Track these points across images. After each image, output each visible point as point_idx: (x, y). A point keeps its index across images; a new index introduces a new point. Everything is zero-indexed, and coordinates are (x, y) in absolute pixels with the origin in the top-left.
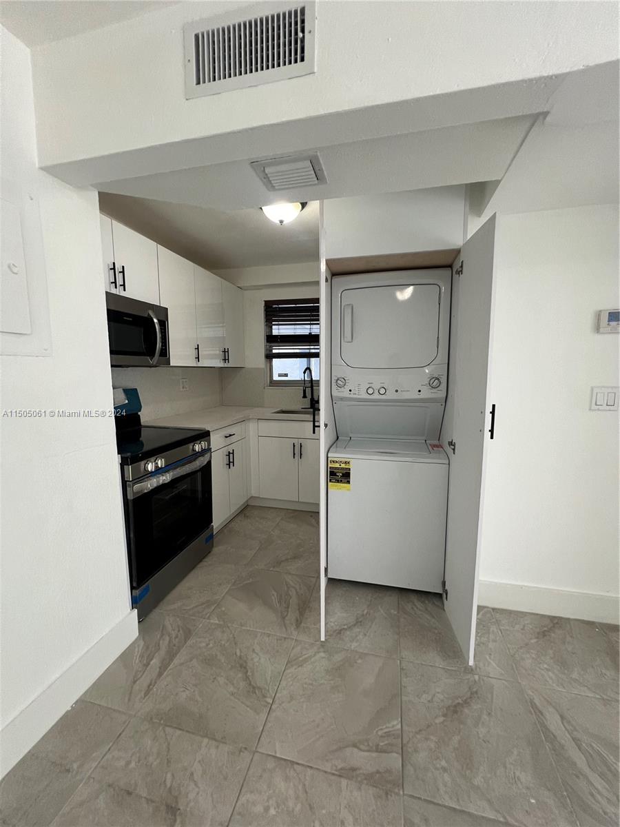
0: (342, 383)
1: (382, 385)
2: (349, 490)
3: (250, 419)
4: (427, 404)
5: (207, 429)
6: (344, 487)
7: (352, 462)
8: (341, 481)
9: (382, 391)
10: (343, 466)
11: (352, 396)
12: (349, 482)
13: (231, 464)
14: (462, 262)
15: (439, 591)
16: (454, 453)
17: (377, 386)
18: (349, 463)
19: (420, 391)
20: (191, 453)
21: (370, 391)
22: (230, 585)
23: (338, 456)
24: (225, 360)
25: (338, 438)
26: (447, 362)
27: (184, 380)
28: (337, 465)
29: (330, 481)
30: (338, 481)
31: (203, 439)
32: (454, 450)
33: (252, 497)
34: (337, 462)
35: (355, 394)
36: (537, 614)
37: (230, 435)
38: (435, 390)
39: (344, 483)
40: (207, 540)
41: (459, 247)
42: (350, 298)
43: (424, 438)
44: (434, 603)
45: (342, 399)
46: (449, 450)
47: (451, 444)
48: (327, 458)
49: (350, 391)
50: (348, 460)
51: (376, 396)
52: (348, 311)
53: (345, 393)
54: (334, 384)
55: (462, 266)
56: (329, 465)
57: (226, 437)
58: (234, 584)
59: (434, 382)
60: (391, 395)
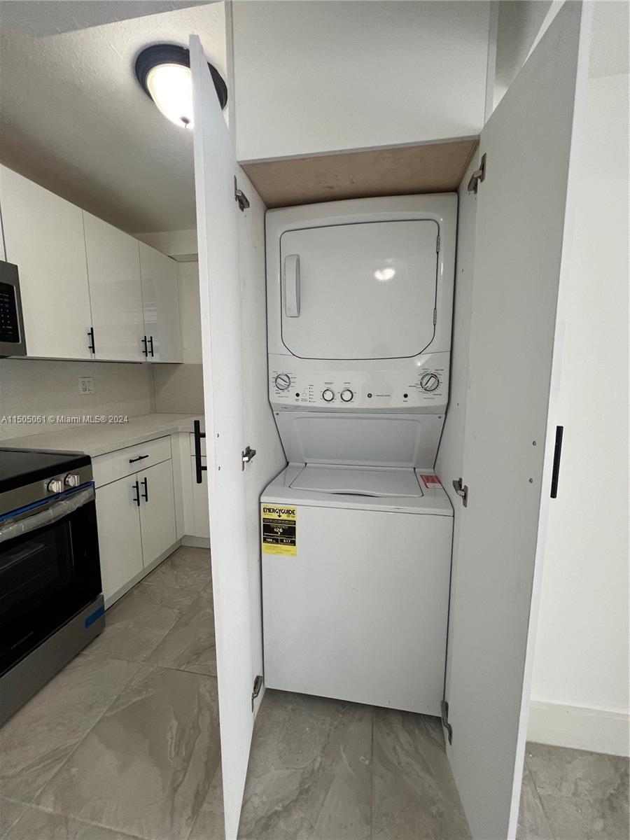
0: (283, 383)
1: (347, 386)
2: (294, 555)
3: (178, 432)
4: (417, 417)
5: (86, 453)
6: (286, 551)
7: (298, 511)
8: (282, 541)
9: (347, 396)
10: (284, 517)
11: (300, 403)
12: (293, 543)
13: (142, 499)
14: (484, 158)
15: (437, 713)
16: (465, 504)
17: (338, 388)
18: (293, 512)
19: (406, 396)
20: (46, 495)
21: (328, 396)
22: (104, 710)
23: (278, 501)
24: (146, 352)
25: (288, 463)
26: (449, 350)
27: (86, 379)
28: (274, 516)
29: (265, 540)
30: (277, 541)
31: (71, 472)
32: (465, 497)
33: (185, 536)
34: (274, 511)
35: (306, 400)
36: (592, 754)
37: (141, 458)
38: (430, 395)
39: (286, 544)
40: (89, 622)
41: (476, 133)
42: (293, 244)
43: (412, 465)
44: (428, 734)
45: (285, 408)
46: (457, 498)
47: (458, 485)
48: (260, 503)
49: (298, 395)
50: (291, 508)
51: (337, 404)
52: (291, 267)
53: (288, 399)
54: (272, 385)
55: (483, 168)
56: (263, 516)
57: (131, 461)
58: (110, 709)
59: (428, 381)
60: (359, 402)
